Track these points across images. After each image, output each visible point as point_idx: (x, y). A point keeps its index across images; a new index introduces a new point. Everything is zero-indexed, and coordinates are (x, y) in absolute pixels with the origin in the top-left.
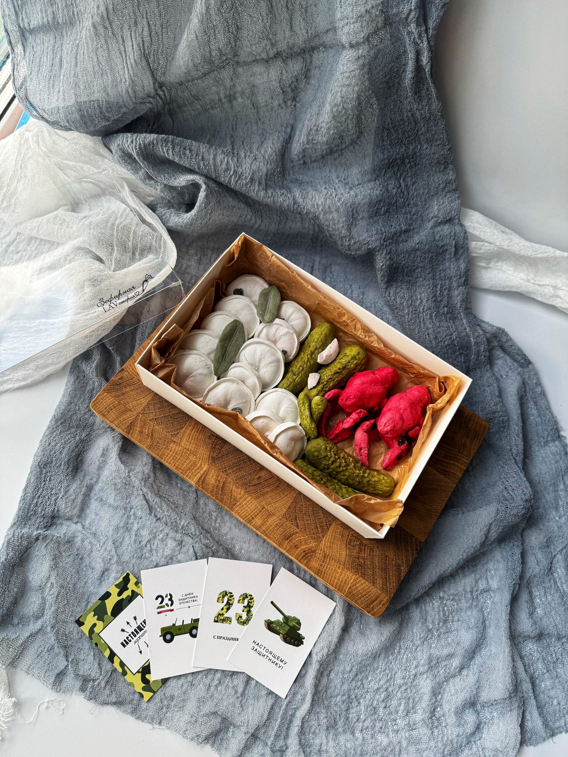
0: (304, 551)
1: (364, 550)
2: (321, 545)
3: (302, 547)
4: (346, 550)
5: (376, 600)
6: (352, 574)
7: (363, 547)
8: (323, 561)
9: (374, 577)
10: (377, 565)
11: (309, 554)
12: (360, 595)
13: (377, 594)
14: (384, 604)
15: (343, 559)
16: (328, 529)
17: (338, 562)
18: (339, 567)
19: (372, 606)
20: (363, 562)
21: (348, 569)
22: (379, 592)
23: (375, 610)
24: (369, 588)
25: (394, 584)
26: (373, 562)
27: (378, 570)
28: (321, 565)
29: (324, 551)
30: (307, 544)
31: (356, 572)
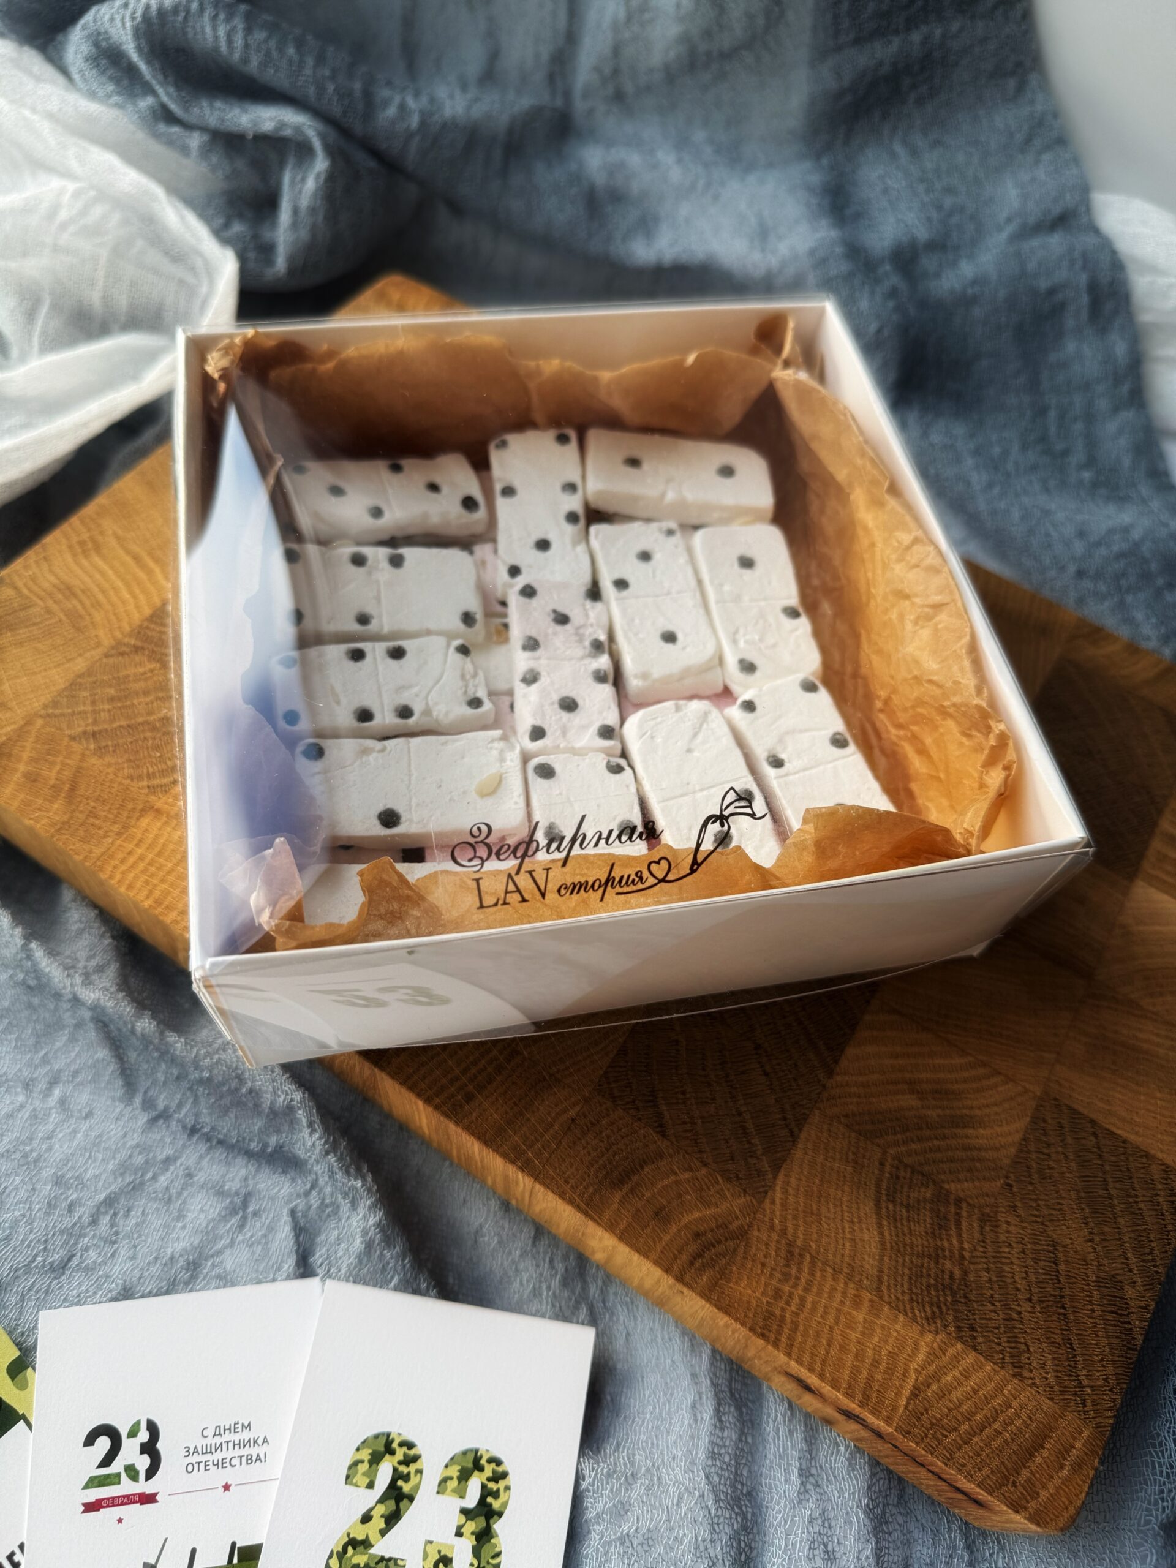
0: (697, 1235)
1: (958, 1223)
2: (767, 1204)
3: (686, 1219)
4: (880, 1225)
5: (1037, 1445)
6: (916, 1328)
7: (952, 1209)
8: (786, 1277)
9: (1013, 1340)
10: (1021, 1284)
11: (720, 1248)
12: (965, 1427)
13: (1040, 1417)
14: (1078, 1466)
15: (870, 1263)
16: (794, 1137)
17: (850, 1277)
18: (857, 1303)
19: (1025, 1474)
20: (957, 1272)
21: (896, 1307)
22: (1047, 1404)
23: (1044, 1495)
24: (999, 1389)
25: (1110, 1369)
26: (1000, 1273)
27: (1027, 1306)
28: (778, 1294)
29: (784, 1232)
30: (707, 1204)
31: (934, 1318)
